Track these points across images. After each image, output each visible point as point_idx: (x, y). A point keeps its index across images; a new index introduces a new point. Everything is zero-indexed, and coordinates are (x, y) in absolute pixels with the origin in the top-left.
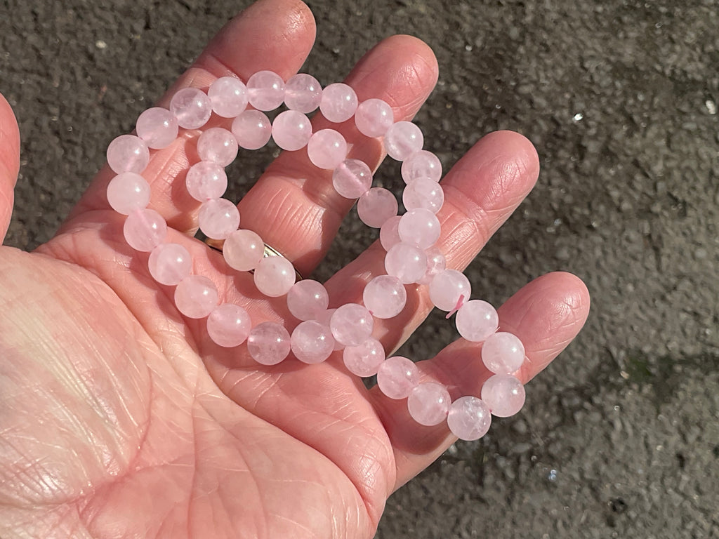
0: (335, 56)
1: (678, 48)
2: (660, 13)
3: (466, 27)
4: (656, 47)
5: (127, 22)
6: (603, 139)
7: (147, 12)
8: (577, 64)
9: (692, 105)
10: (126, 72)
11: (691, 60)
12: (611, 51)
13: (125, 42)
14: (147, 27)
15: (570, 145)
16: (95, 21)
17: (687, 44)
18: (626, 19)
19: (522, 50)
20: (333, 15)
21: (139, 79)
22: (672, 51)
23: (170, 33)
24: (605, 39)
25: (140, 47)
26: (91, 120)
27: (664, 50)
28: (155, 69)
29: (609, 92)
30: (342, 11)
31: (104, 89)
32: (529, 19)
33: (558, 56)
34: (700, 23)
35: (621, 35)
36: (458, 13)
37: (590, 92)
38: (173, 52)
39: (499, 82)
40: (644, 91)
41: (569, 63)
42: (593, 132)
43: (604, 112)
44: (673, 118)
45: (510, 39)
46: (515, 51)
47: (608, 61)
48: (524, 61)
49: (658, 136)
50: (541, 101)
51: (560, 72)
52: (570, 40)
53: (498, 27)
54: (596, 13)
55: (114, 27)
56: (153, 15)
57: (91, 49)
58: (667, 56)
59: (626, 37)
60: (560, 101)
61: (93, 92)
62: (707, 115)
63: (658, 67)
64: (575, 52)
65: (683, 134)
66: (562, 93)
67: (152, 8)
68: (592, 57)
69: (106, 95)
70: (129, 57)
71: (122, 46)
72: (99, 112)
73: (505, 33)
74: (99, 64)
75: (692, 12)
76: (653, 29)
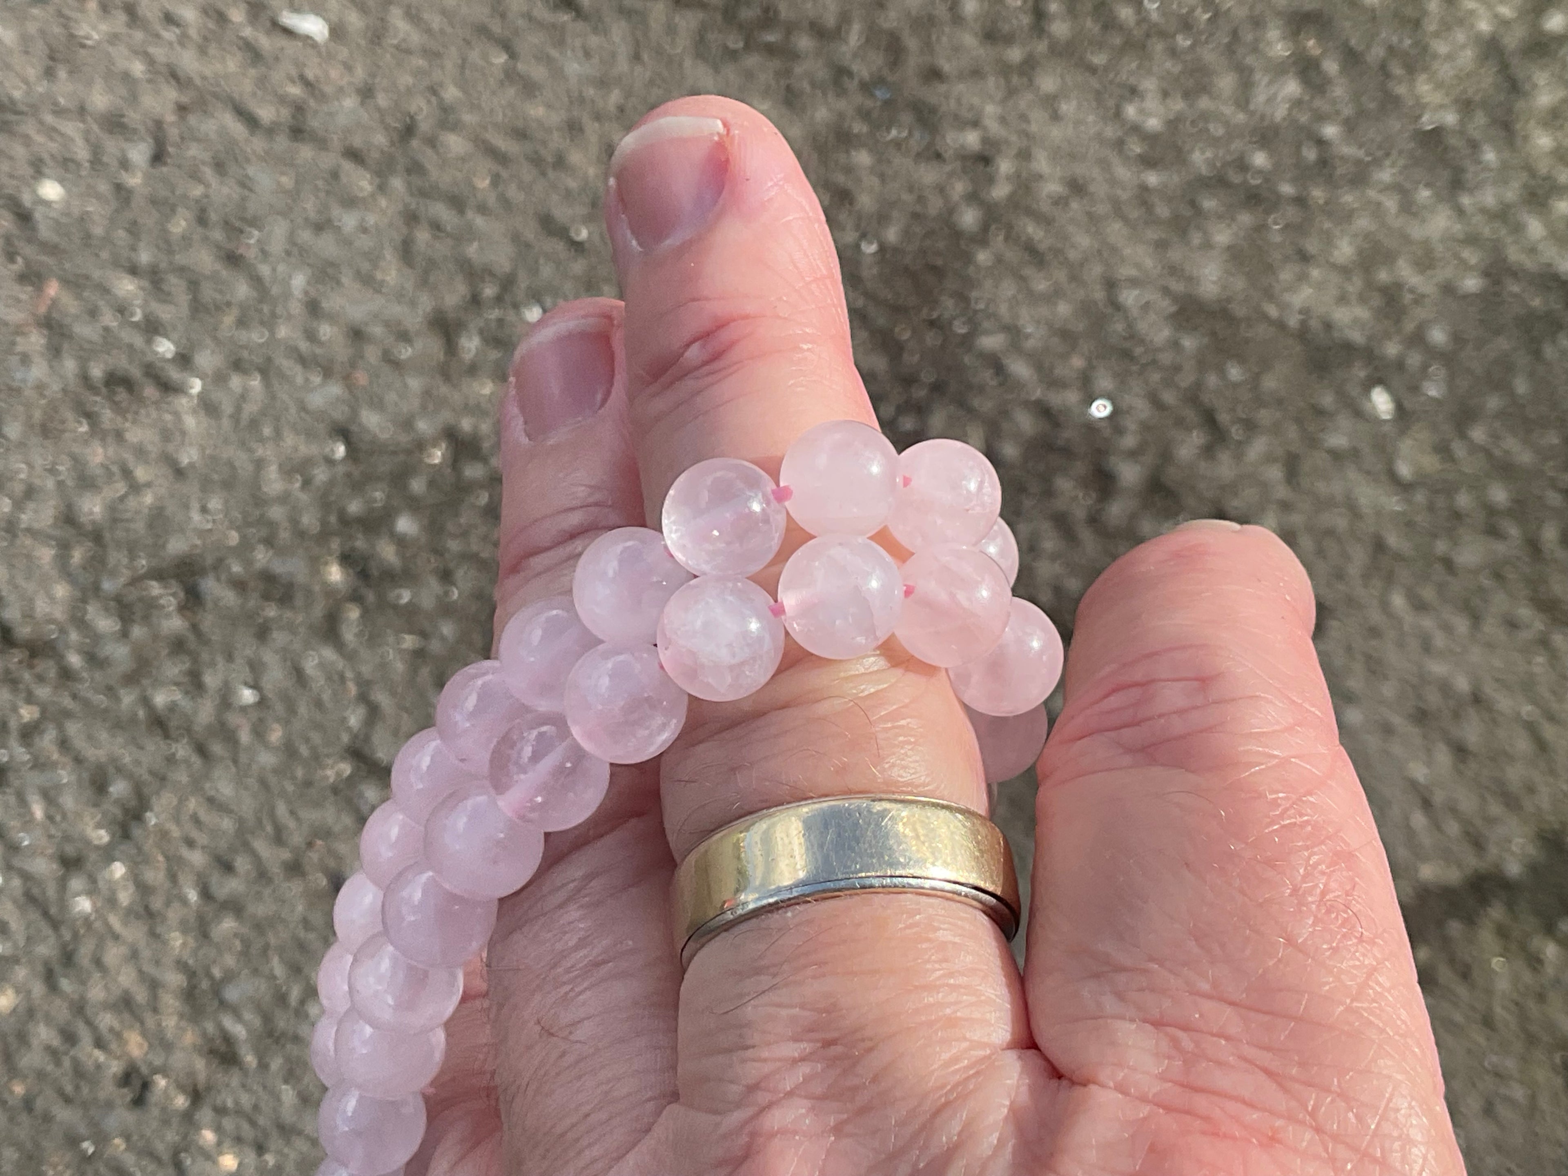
0: (578, 247)
1: (1315, 273)
2: (1279, 196)
3: (866, 201)
4: (1270, 269)
5: (112, 146)
6: (1149, 458)
7: (159, 124)
8: (1099, 295)
9: (1342, 395)
10: (105, 255)
11: (1342, 299)
12: (1174, 270)
13: (103, 187)
14: (158, 157)
15: (1080, 468)
16: (39, 139)
17: (1334, 266)
18: (1209, 204)
19: (983, 257)
20: (575, 157)
21: (133, 270)
22: (1303, 278)
23: (208, 173)
24: (1161, 245)
25: (138, 202)
26: (18, 358)
27: (1286, 275)
28: (170, 252)
29: (1166, 358)
30: (594, 149)
31: (53, 289)
32: (1000, 191)
33: (1061, 275)
34: (1363, 223)
35: (1196, 239)
36: (849, 170)
37: (1126, 355)
38: (213, 217)
39: (932, 324)
40: (1241, 359)
41: (1081, 294)
42: (1129, 441)
43: (1157, 403)
44: (1299, 421)
45: (956, 234)
46: (968, 258)
47: (1166, 291)
48: (988, 284)
49: (1269, 459)
50: (1020, 369)
51: (1063, 309)
52: (1083, 241)
53: (935, 205)
54: (1144, 188)
55: (82, 153)
56: (173, 133)
57: (26, 199)
58: (1291, 288)
59: (1207, 245)
60: (1060, 371)
61: (25, 293)
62: (1374, 420)
63: (1273, 311)
64: (1096, 270)
65: (1320, 459)
66: (1065, 357)
67: (170, 118)
68: (1134, 282)
69: (54, 302)
70: (112, 220)
71: (99, 197)
72: (36, 340)
73: (947, 217)
74: (45, 231)
75: (1348, 198)
76: (1261, 228)
